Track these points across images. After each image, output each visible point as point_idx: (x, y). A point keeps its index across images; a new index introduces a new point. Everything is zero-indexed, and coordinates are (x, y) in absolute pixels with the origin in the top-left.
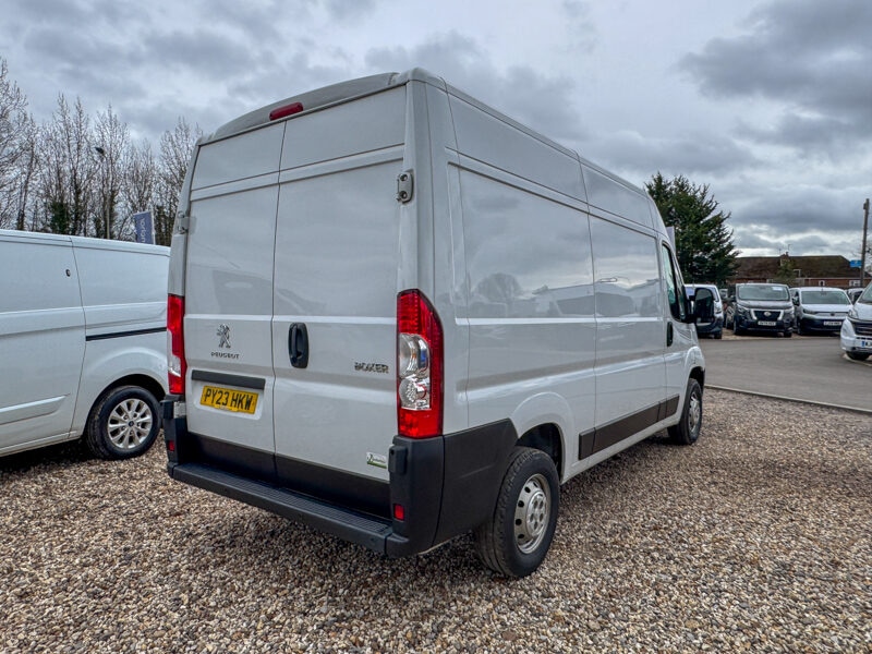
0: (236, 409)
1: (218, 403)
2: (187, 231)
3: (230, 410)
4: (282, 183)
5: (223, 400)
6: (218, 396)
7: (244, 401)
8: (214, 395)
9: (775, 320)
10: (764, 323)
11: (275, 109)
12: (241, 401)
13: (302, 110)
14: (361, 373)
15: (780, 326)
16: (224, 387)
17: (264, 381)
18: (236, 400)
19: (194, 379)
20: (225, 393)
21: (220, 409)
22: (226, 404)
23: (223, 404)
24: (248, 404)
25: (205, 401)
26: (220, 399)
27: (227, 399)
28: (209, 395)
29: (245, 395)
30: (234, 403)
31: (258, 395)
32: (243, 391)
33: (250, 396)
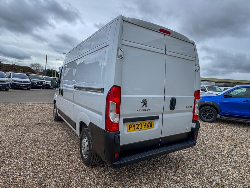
0: (147, 128)
1: (137, 129)
3: (145, 129)
5: (140, 126)
6: (136, 126)
7: (149, 125)
8: (134, 127)
9: (42, 84)
10: (39, 85)
12: (148, 125)
13: (170, 34)
14: (187, 109)
15: (43, 86)
16: (139, 123)
17: (159, 116)
18: (146, 125)
19: (123, 122)
20: (140, 124)
21: (139, 130)
22: (142, 128)
23: (140, 128)
24: (151, 125)
25: (130, 130)
26: (138, 127)
27: (141, 126)
28: (131, 127)
29: (148, 123)
30: (145, 127)
31: (153, 121)
32: (147, 122)
33: (150, 123)
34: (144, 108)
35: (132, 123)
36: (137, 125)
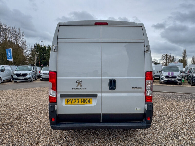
0: (84, 104)
1: (74, 103)
2: (57, 51)
3: (82, 105)
4: (102, 42)
5: (77, 101)
6: (73, 101)
7: (87, 101)
8: (72, 101)
11: (97, 22)
14: (134, 90)
16: (76, 98)
17: (96, 95)
18: (83, 101)
19: (61, 97)
20: (77, 100)
21: (76, 105)
22: (79, 103)
23: (77, 103)
24: (89, 102)
25: (67, 103)
26: (75, 102)
27: (79, 101)
28: (69, 101)
29: (86, 100)
30: (82, 102)
31: (92, 99)
32: (86, 98)
33: (89, 99)
34: (79, 87)
35: (70, 98)
36: (75, 101)
